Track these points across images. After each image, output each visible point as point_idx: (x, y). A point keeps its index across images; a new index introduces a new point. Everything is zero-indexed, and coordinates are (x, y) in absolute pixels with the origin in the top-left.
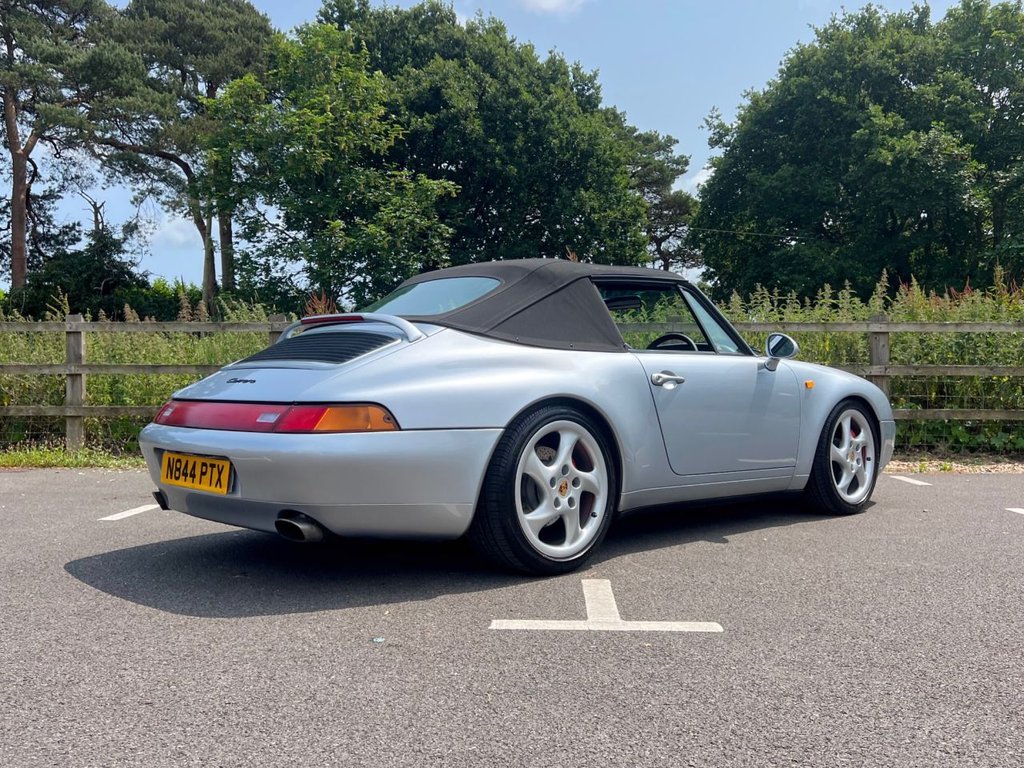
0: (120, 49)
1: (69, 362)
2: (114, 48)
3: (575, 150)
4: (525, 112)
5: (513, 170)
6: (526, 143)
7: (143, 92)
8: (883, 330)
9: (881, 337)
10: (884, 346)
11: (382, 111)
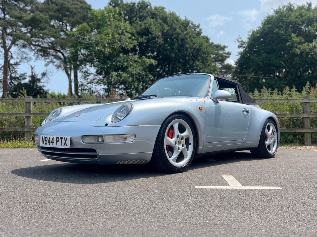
0: (41, 15)
1: (26, 112)
2: (39, 14)
3: (195, 49)
4: (178, 36)
5: (173, 55)
6: (178, 46)
7: (49, 29)
8: (308, 101)
9: (307, 104)
10: (308, 107)
11: (130, 35)
